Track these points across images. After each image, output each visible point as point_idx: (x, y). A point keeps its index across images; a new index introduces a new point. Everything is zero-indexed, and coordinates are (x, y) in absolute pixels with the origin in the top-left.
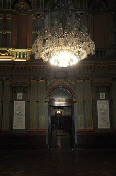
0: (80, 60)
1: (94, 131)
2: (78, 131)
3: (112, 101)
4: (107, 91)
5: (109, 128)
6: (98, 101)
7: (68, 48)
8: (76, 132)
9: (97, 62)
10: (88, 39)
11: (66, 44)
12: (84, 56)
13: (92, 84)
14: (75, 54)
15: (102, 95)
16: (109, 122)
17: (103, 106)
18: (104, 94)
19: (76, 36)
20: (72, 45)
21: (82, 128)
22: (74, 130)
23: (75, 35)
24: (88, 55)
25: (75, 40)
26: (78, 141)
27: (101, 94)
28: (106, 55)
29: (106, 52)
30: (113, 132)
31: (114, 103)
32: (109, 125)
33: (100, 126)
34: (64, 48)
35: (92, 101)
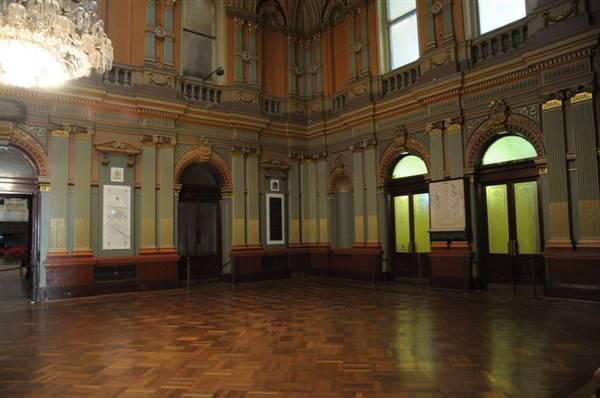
0: (70, 78)
1: (91, 256)
2: (49, 258)
3: (139, 188)
4: (129, 166)
5: (128, 247)
6: (106, 188)
7: (39, 36)
8: (43, 258)
9: (109, 94)
10: (98, 30)
11: (31, 24)
13: (95, 146)
14: (57, 61)
15: (117, 173)
16: (129, 234)
17: (116, 199)
18: (121, 170)
19: (63, 12)
20: (52, 32)
21: (59, 248)
22: (39, 254)
23: (63, 10)
26: (48, 281)
27: (113, 170)
28: (133, 81)
29: (133, 74)
30: (137, 256)
31: (142, 192)
32: (129, 241)
33: (109, 243)
34: (25, 33)
35: (92, 186)
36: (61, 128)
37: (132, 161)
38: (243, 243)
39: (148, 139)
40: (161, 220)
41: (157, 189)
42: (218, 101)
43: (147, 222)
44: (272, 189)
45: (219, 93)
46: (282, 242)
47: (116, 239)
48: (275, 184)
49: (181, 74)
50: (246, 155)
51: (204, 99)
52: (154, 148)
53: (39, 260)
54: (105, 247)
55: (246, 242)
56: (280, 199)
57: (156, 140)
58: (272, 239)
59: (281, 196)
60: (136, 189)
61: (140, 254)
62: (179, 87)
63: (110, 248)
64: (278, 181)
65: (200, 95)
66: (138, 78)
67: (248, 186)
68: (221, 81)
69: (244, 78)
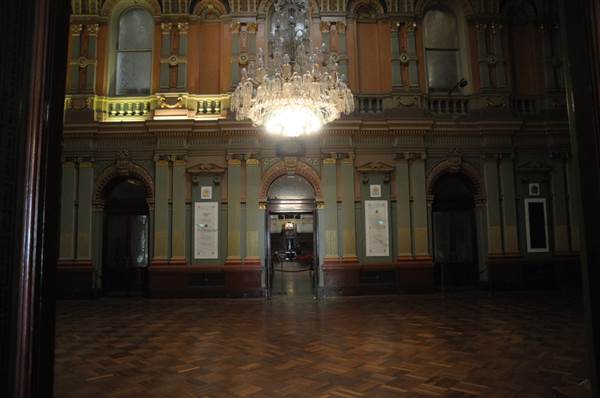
0: (325, 123)
1: (357, 262)
2: (326, 262)
3: (395, 201)
4: (386, 182)
5: (387, 254)
6: (367, 203)
7: (301, 101)
8: (321, 263)
9: (365, 123)
10: (339, 85)
11: (296, 93)
12: (334, 115)
13: (356, 168)
14: (316, 112)
15: (375, 190)
16: (388, 242)
17: (376, 212)
18: (379, 187)
19: (315, 79)
20: (308, 96)
21: (333, 256)
22: (318, 259)
23: (315, 78)
24: (342, 114)
25: (313, 88)
26: (325, 283)
27: (372, 187)
28: (384, 107)
29: (384, 101)
30: (396, 263)
31: (398, 206)
32: (388, 249)
33: (371, 251)
34: (293, 101)
35: (356, 202)
36: (330, 156)
37: (388, 178)
38: (500, 251)
39: (400, 157)
40: (416, 230)
41: (411, 201)
42: (466, 111)
43: (403, 232)
44: (531, 193)
45: (466, 103)
46: (547, 250)
47: (377, 247)
48: (535, 189)
49: (427, 92)
50: (499, 161)
51: (452, 111)
52: (406, 165)
53: (318, 264)
54: (368, 254)
55: (503, 249)
56: (542, 204)
57: (407, 157)
58: (532, 247)
59: (543, 200)
60: (392, 203)
61: (399, 261)
62: (425, 105)
63: (372, 255)
64: (537, 185)
65: (447, 108)
66: (388, 104)
67: (503, 193)
68: (467, 90)
69: (491, 83)
